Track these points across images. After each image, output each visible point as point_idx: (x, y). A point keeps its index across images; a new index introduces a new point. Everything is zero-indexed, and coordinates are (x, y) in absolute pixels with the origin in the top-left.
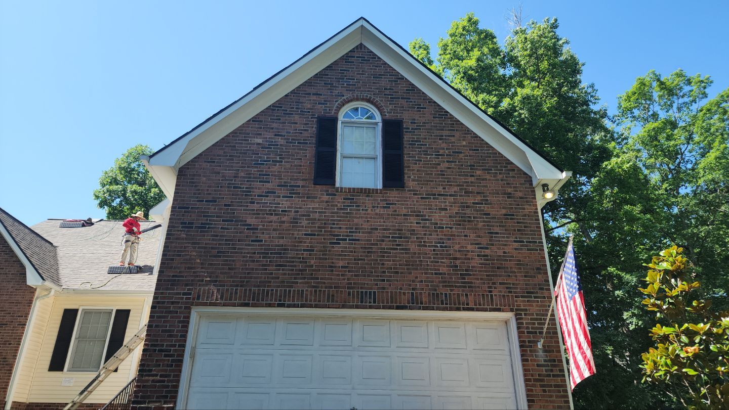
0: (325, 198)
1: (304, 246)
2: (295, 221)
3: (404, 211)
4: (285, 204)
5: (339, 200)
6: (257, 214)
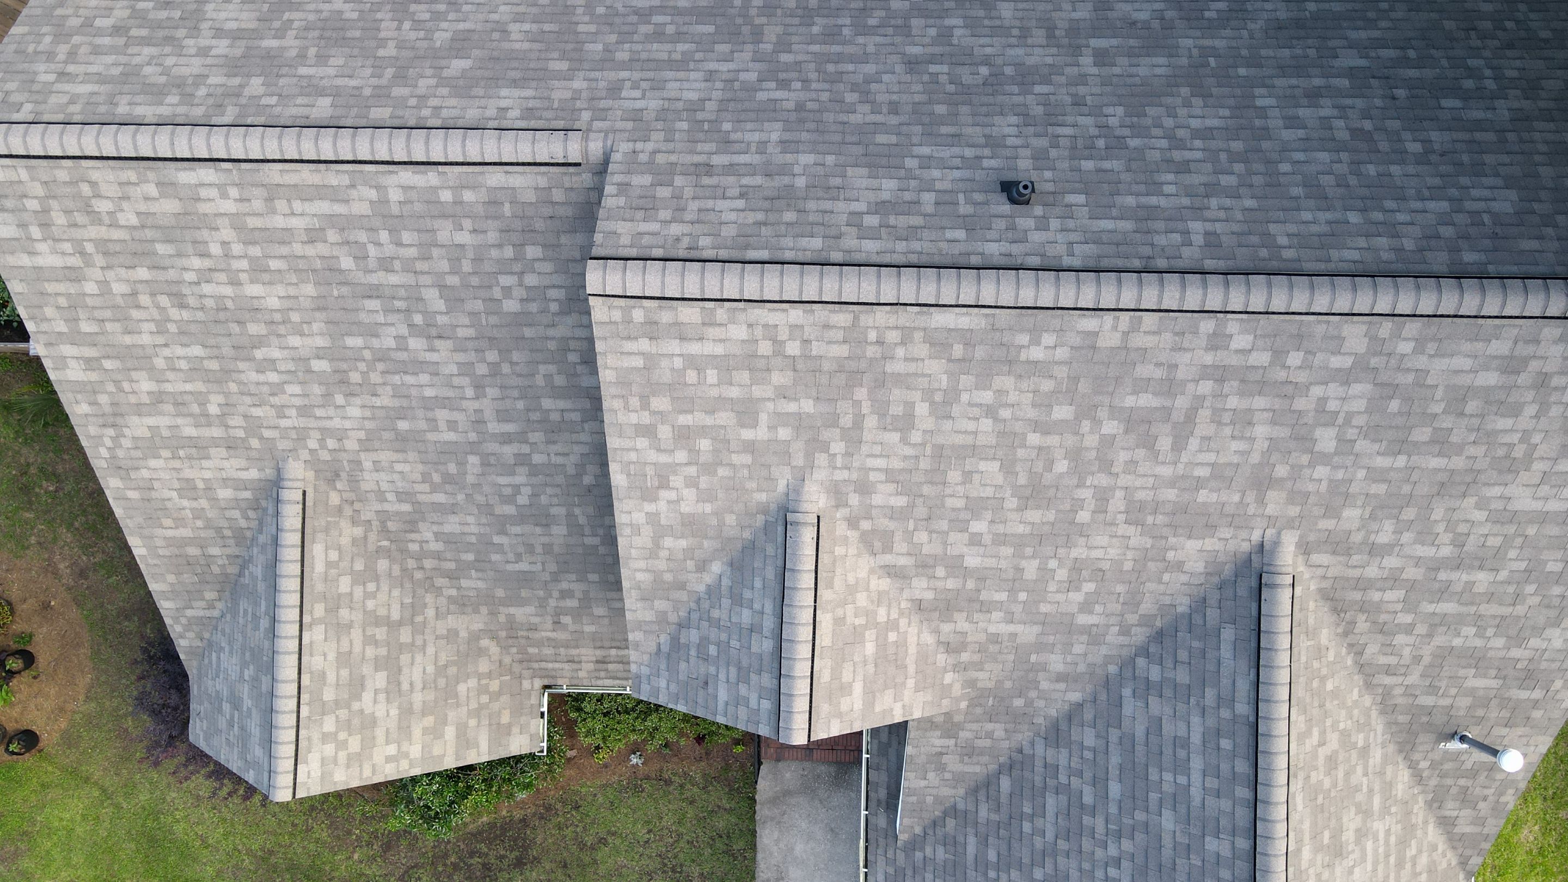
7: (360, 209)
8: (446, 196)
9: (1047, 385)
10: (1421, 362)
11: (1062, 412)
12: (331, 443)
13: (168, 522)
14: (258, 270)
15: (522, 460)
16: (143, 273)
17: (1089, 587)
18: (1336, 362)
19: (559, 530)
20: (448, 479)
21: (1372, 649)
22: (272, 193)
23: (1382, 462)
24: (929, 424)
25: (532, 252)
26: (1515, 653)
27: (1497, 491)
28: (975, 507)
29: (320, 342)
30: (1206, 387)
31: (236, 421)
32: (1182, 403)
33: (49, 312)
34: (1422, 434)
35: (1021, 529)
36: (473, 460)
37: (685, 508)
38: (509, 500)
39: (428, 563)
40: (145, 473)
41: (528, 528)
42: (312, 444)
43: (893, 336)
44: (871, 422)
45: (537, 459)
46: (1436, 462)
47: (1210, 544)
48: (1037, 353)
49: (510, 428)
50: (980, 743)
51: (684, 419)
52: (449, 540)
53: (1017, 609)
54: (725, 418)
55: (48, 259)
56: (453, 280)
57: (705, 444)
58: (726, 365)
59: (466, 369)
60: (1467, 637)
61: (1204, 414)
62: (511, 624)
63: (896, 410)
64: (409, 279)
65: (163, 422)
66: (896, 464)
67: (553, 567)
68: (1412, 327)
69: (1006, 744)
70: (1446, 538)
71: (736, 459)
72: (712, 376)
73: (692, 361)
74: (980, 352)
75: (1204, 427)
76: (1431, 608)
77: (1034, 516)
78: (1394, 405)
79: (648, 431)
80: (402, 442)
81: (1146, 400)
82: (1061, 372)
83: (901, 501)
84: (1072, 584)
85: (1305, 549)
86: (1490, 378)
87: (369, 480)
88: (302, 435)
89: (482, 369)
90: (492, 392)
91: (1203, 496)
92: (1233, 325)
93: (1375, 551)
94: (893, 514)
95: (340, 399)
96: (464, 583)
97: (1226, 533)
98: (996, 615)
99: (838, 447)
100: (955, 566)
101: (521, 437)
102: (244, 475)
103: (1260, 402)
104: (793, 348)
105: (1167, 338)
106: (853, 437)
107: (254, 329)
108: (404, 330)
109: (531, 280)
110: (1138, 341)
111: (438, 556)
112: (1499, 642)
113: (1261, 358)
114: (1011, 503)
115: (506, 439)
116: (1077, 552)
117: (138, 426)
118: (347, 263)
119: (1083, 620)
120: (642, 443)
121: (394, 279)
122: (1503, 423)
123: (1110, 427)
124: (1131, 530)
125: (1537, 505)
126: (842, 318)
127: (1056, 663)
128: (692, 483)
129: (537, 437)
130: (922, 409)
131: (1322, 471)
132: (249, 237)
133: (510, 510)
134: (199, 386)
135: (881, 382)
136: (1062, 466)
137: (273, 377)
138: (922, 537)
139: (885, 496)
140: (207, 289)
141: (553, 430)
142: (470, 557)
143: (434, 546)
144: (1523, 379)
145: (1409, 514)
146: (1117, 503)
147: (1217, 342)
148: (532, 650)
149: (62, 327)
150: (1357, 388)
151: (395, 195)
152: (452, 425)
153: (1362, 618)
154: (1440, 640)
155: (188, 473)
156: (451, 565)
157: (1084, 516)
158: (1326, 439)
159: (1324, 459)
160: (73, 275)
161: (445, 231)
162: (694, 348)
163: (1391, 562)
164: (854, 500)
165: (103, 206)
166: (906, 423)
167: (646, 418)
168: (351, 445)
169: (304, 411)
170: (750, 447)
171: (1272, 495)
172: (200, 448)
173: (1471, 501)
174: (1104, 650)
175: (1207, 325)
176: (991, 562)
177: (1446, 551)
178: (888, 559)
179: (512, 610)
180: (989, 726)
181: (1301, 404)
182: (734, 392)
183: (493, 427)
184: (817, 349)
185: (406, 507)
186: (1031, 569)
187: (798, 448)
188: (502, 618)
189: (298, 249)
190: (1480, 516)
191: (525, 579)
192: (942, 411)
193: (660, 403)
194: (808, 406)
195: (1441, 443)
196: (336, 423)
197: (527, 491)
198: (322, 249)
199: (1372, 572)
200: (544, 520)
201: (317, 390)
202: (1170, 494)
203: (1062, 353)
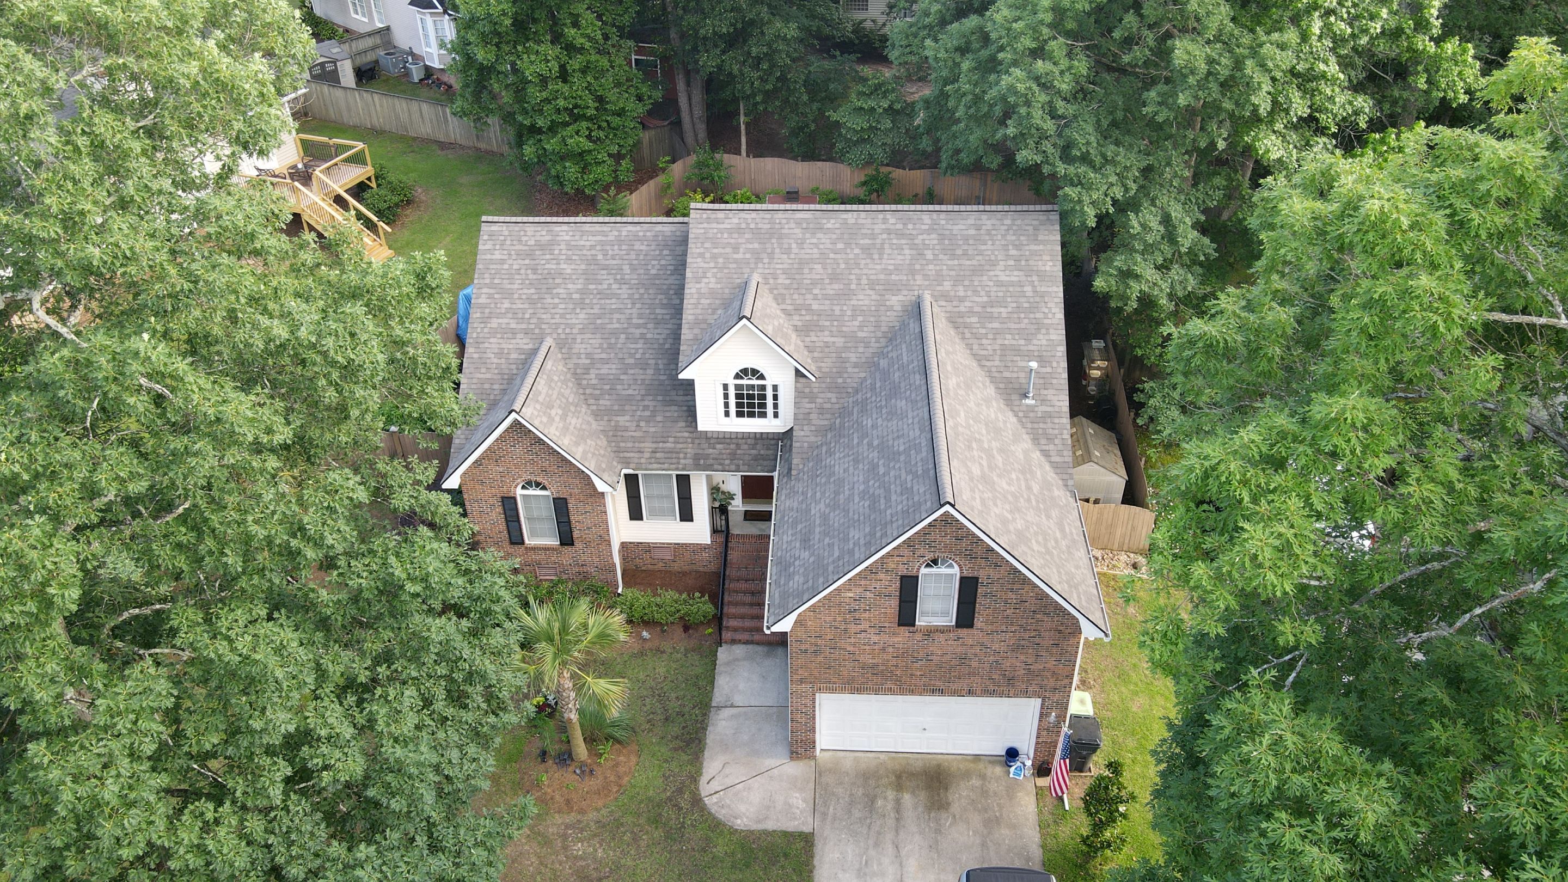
0: (907, 634)
1: (891, 663)
2: (884, 649)
3: (970, 642)
4: (875, 638)
5: (918, 636)
6: (854, 645)
7: (612, 238)
8: (641, 234)
9: (834, 236)
10: (949, 227)
11: (840, 246)
12: (568, 331)
13: (483, 370)
14: (569, 259)
15: (643, 336)
16: (527, 262)
17: (860, 319)
18: (923, 227)
19: (650, 372)
20: (611, 346)
21: (975, 347)
22: (583, 233)
23: (950, 263)
24: (796, 251)
25: (665, 252)
26: (1031, 348)
27: (992, 273)
28: (814, 283)
29: (579, 286)
30: (885, 236)
31: (534, 321)
32: (878, 241)
33: (486, 276)
34: (959, 252)
35: (832, 292)
36: (623, 336)
37: (711, 286)
38: (632, 355)
39: (588, 391)
40: (486, 345)
41: (637, 371)
42: (560, 331)
43: (784, 221)
44: (777, 251)
45: (649, 336)
46: (968, 263)
47: (900, 298)
48: (829, 226)
49: (641, 321)
50: (826, 406)
51: (715, 251)
52: (601, 378)
53: (834, 329)
54: (728, 250)
55: (497, 256)
56: (635, 262)
57: (721, 260)
58: (730, 231)
59: (631, 297)
60: (1008, 340)
61: (886, 246)
62: (616, 428)
63: (786, 246)
64: (620, 262)
65: (506, 321)
66: (786, 266)
67: (643, 392)
68: (943, 216)
69: (837, 406)
70: (983, 293)
71: (731, 266)
72: (726, 235)
73: (721, 231)
74: (811, 226)
75: (888, 251)
76: (990, 326)
77: (836, 286)
78: (947, 242)
79: (701, 255)
80: (597, 329)
81: (867, 241)
82: (838, 231)
83: (788, 282)
84: (854, 317)
85: (935, 298)
86: (972, 232)
87: (578, 347)
88: (557, 325)
89: (637, 296)
90: (638, 306)
91: (893, 277)
92: (888, 215)
93: (962, 300)
94: (787, 288)
95: (578, 311)
96: (601, 402)
97: (906, 293)
98: (827, 333)
99: (766, 261)
100: (809, 309)
101: (644, 326)
102: (526, 347)
103: (904, 242)
104: (752, 226)
105: (869, 221)
106: (771, 255)
107: (557, 281)
108: (612, 281)
109: (663, 262)
110: (860, 221)
111: (594, 387)
112: (1022, 342)
113: (900, 226)
114: (827, 281)
115: (638, 326)
116: (852, 302)
117: (494, 323)
118: (600, 257)
119: (860, 334)
120: (699, 260)
121: (614, 262)
122: (983, 247)
123: (857, 251)
124: (871, 292)
125: (1008, 279)
126: (768, 216)
127: (853, 358)
128: (715, 276)
129: (651, 326)
130: (794, 246)
131: (931, 267)
132: (570, 247)
133: (632, 361)
134: (526, 306)
135: (780, 238)
136: (843, 266)
137: (556, 301)
138: (796, 296)
139: (782, 280)
140: (547, 266)
141: (657, 323)
142: (608, 387)
143: (594, 382)
144: (982, 232)
145: (966, 283)
146: (864, 281)
147: (885, 221)
148: (622, 444)
149: (487, 281)
150: (933, 236)
151: (624, 233)
152: (619, 320)
153: (966, 331)
154: (999, 342)
155: (504, 346)
156: (598, 392)
157: (853, 287)
158: (929, 255)
159: (929, 262)
160: (502, 262)
161: (638, 246)
162: (722, 226)
163: (968, 304)
164: (771, 281)
165: (524, 239)
166: (788, 251)
167: (702, 250)
168: (575, 331)
169: (562, 316)
170: (736, 261)
171: (917, 277)
172: (514, 333)
173: (985, 278)
174: (871, 350)
175: (881, 216)
176: (822, 307)
177: (985, 299)
178: (784, 307)
179: (619, 418)
180: (829, 395)
181: (916, 241)
182: (732, 241)
183: (635, 321)
184: (760, 226)
185: (588, 361)
186: (837, 308)
187: (753, 261)
188: (613, 423)
189: (585, 252)
190: (991, 284)
191: (629, 398)
192: (801, 244)
193: (707, 245)
194: (756, 246)
195: (965, 254)
196: (574, 321)
197: (641, 351)
198: (593, 252)
199: (962, 309)
200: (644, 366)
201: (571, 306)
202: (882, 277)
203: (837, 226)
